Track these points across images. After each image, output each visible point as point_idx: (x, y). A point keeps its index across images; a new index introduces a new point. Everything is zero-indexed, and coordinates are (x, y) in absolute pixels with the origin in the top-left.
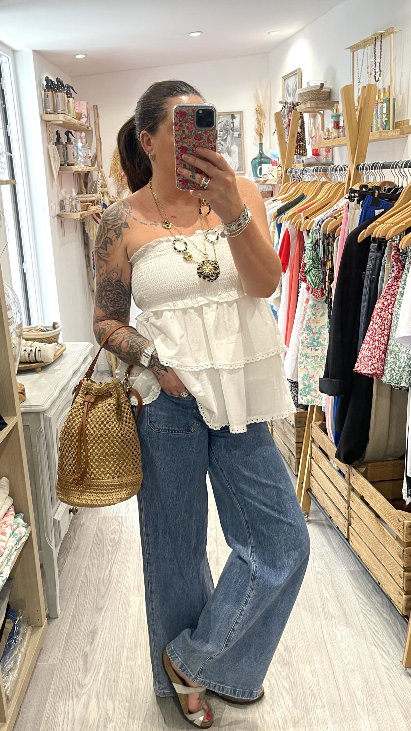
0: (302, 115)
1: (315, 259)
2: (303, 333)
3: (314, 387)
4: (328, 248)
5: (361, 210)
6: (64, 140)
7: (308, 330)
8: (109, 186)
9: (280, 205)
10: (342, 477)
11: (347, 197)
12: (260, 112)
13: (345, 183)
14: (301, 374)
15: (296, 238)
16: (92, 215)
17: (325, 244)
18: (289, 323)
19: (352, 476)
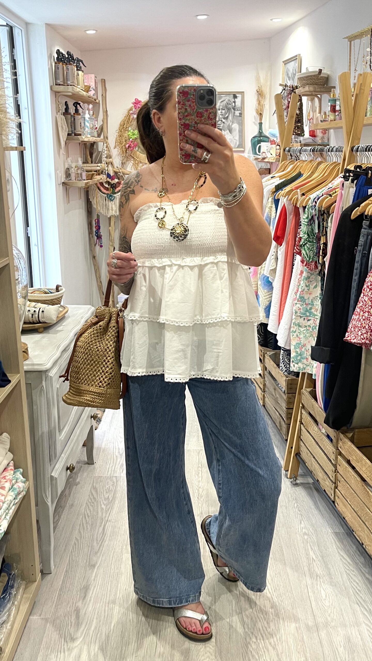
0: (301, 97)
1: (310, 234)
2: (296, 304)
3: (305, 355)
4: (323, 224)
5: (355, 188)
6: (72, 110)
7: (301, 301)
8: (113, 157)
9: (277, 181)
10: (330, 442)
11: (342, 177)
12: (260, 94)
13: (340, 164)
14: (293, 343)
15: (293, 213)
16: (96, 184)
17: (320, 219)
18: (284, 294)
19: (340, 440)
